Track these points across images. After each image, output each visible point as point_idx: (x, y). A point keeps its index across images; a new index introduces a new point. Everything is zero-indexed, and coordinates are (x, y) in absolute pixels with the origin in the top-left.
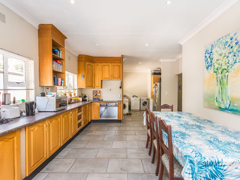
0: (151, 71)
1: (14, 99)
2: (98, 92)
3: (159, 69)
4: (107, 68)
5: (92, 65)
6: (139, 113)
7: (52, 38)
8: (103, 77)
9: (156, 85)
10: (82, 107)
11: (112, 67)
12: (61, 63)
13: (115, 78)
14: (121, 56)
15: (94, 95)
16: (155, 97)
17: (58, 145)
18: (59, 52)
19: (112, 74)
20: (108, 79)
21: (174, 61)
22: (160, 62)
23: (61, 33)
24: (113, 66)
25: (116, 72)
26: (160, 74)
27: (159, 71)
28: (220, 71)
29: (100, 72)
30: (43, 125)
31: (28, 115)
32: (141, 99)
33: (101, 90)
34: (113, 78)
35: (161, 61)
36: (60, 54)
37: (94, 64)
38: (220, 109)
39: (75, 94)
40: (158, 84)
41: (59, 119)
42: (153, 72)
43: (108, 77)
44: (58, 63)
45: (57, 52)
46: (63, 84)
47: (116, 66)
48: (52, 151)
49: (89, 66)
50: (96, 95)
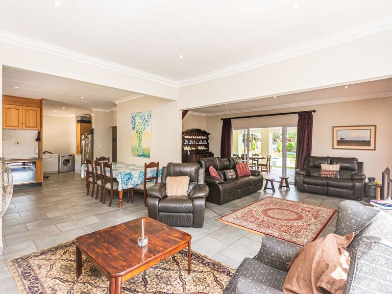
0: (77, 117)
3: (88, 116)
4: (14, 111)
6: (57, 175)
9: (87, 137)
11: (24, 111)
13: (29, 127)
14: (40, 99)
16: (85, 152)
20: (17, 128)
21: (108, 111)
22: (92, 110)
24: (26, 110)
26: (90, 122)
27: (88, 118)
28: (139, 132)
32: (60, 156)
34: (25, 126)
35: (94, 110)
38: (139, 156)
40: (90, 136)
42: (79, 119)
43: (17, 125)
47: (31, 111)
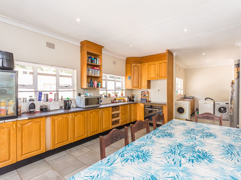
1: (62, 97)
2: (146, 93)
4: (153, 66)
5: (138, 65)
7: (87, 51)
8: (149, 77)
9: (233, 83)
10: (120, 106)
11: (158, 65)
12: (98, 69)
13: (162, 77)
14: (165, 52)
15: (142, 96)
17: (85, 135)
18: (96, 60)
19: (158, 73)
20: (155, 79)
23: (97, 45)
24: (160, 63)
25: (163, 71)
29: (146, 72)
30: (68, 117)
31: (65, 109)
33: (149, 90)
34: (159, 77)
36: (98, 61)
37: (140, 64)
39: (122, 94)
40: (235, 81)
41: (86, 114)
43: (155, 77)
44: (95, 69)
45: (94, 60)
46: (100, 86)
47: (163, 63)
48: (77, 138)
49: (135, 68)
50: (144, 96)
